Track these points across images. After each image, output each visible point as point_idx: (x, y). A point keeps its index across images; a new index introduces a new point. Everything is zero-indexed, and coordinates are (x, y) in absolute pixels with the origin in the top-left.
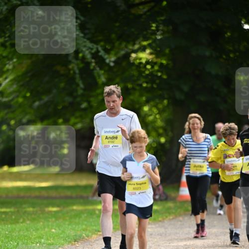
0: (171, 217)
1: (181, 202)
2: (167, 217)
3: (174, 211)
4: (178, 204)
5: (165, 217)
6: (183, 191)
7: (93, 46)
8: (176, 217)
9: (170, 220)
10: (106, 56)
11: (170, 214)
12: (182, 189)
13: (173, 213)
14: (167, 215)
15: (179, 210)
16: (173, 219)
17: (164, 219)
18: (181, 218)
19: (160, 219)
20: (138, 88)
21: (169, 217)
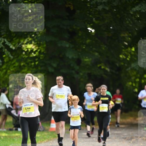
0: (46, 141)
1: (51, 132)
2: (43, 141)
3: (47, 137)
4: (50, 133)
5: (42, 141)
6: (53, 125)
7: (1, 39)
8: (48, 140)
9: (45, 142)
10: (10, 45)
11: (45, 139)
12: (52, 124)
13: (47, 138)
14: (43, 139)
15: (50, 137)
16: (47, 142)
17: (41, 142)
18: (51, 142)
19: (39, 142)
20: (26, 65)
21: (44, 141)
